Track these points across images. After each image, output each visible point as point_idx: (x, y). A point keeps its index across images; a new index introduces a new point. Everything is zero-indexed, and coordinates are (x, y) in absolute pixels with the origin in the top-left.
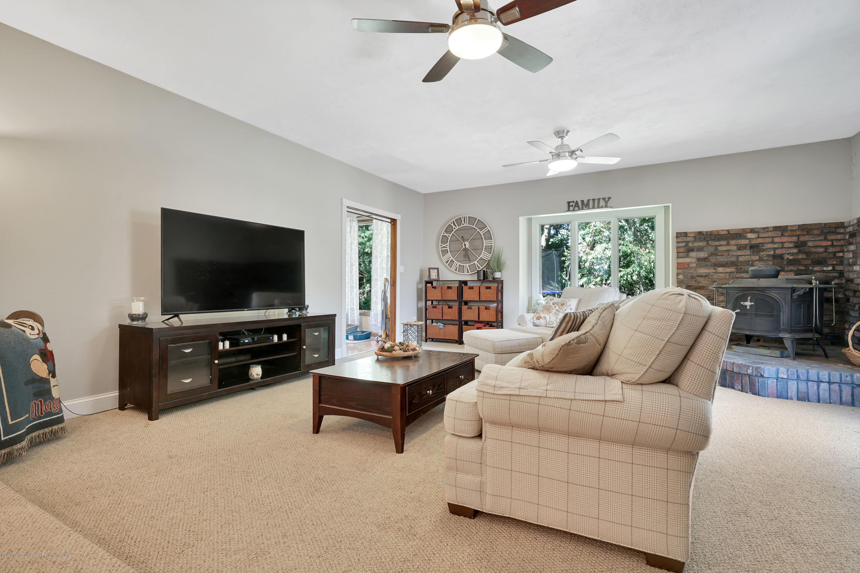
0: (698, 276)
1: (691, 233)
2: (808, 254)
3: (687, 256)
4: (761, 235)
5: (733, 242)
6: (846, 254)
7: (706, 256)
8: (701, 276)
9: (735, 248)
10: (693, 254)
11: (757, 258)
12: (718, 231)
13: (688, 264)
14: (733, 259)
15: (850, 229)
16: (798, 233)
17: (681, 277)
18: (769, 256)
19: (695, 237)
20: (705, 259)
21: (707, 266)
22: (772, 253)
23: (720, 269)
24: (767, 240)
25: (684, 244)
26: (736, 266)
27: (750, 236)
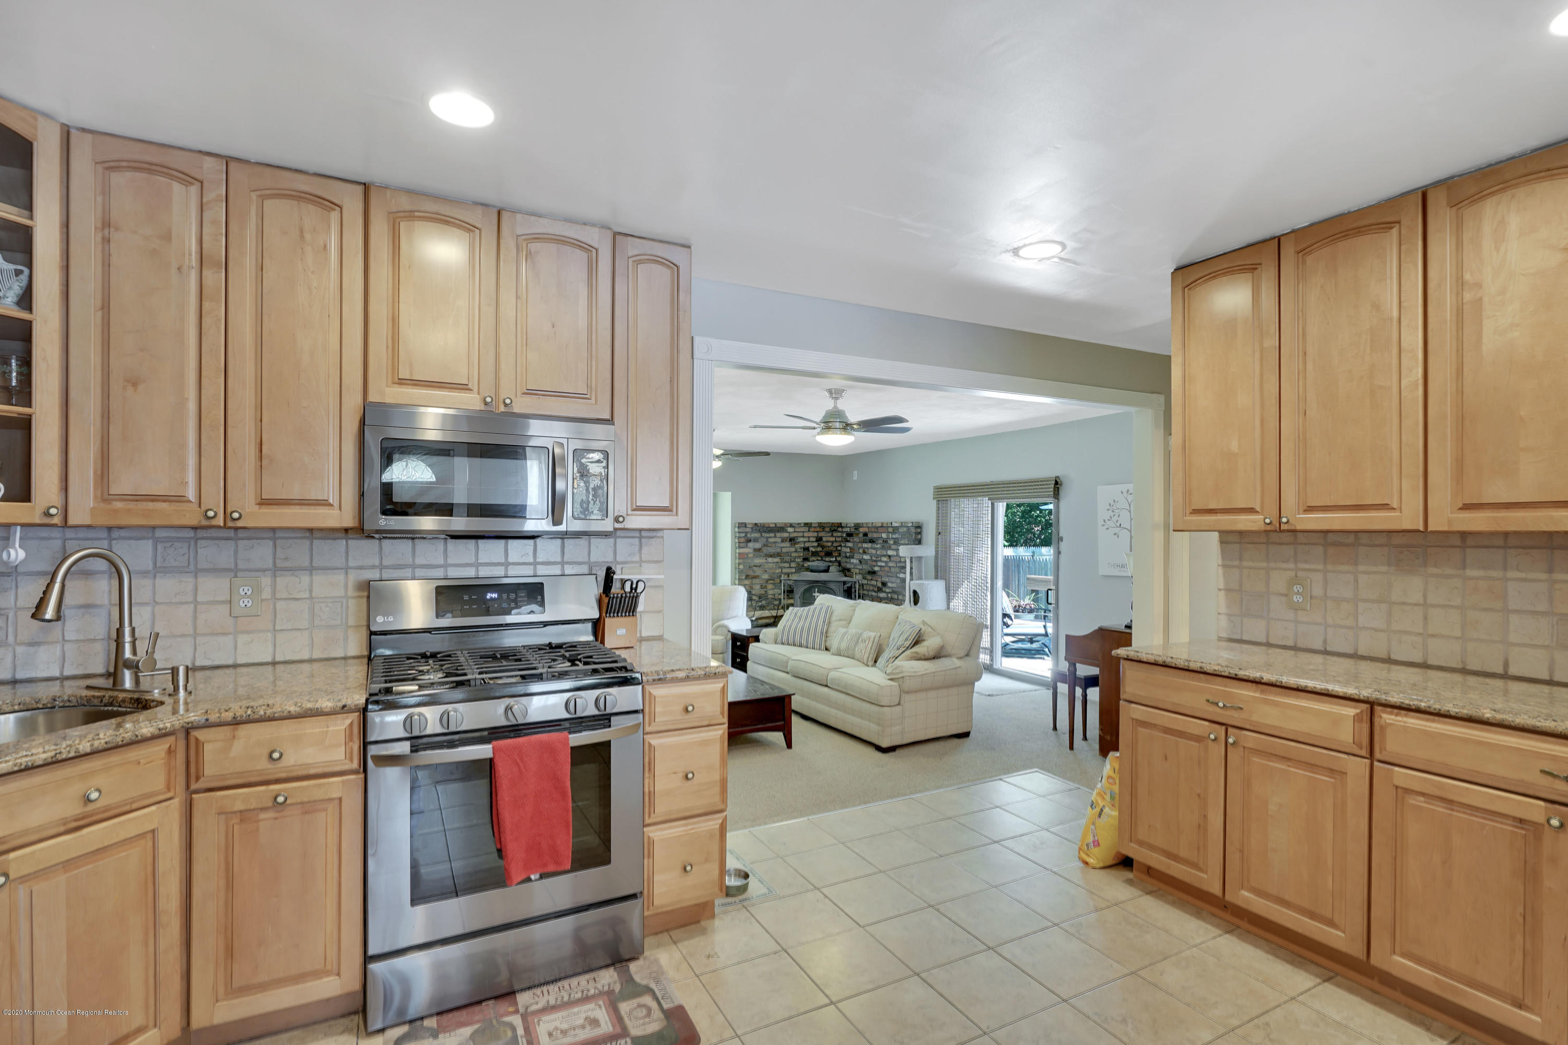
0: (754, 566)
1: (749, 524)
2: (823, 547)
3: (746, 547)
4: (796, 530)
5: (778, 535)
6: (843, 548)
7: (760, 547)
8: (756, 566)
9: (779, 540)
10: (750, 545)
11: (793, 549)
12: (769, 524)
13: (747, 554)
14: (779, 550)
15: (848, 530)
16: (818, 529)
17: (741, 567)
18: (801, 548)
19: (752, 528)
20: (759, 550)
21: (760, 556)
22: (803, 545)
23: (770, 560)
24: (801, 534)
25: (744, 535)
26: (780, 556)
27: (790, 530)
